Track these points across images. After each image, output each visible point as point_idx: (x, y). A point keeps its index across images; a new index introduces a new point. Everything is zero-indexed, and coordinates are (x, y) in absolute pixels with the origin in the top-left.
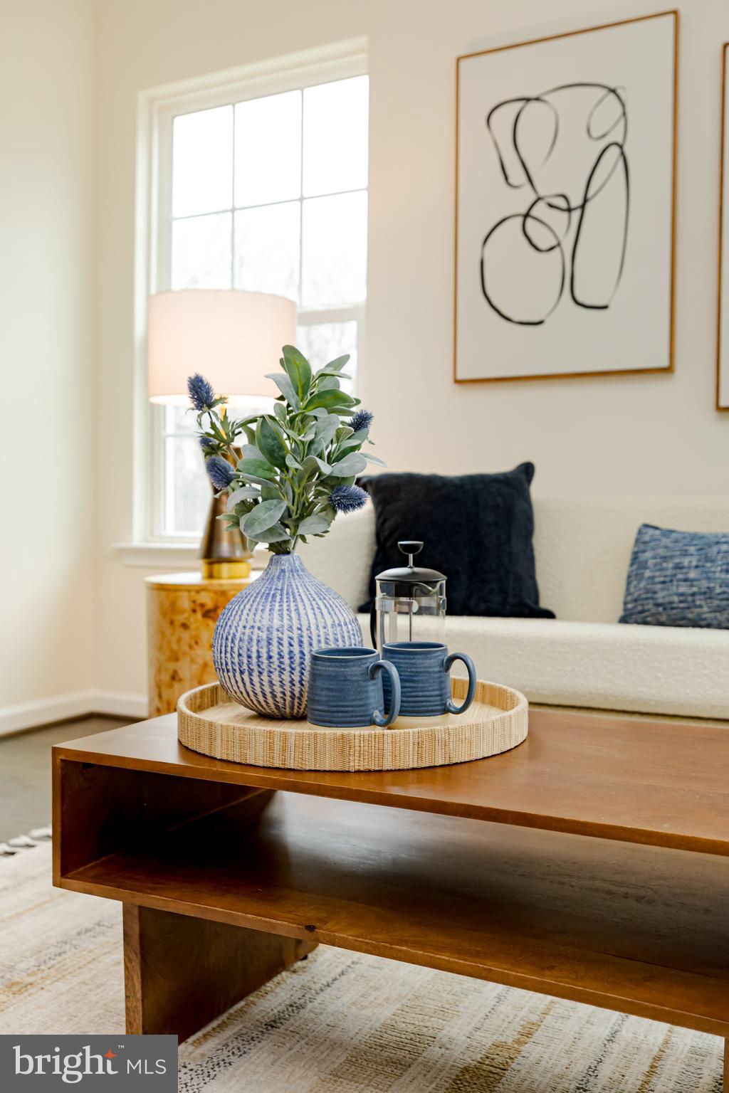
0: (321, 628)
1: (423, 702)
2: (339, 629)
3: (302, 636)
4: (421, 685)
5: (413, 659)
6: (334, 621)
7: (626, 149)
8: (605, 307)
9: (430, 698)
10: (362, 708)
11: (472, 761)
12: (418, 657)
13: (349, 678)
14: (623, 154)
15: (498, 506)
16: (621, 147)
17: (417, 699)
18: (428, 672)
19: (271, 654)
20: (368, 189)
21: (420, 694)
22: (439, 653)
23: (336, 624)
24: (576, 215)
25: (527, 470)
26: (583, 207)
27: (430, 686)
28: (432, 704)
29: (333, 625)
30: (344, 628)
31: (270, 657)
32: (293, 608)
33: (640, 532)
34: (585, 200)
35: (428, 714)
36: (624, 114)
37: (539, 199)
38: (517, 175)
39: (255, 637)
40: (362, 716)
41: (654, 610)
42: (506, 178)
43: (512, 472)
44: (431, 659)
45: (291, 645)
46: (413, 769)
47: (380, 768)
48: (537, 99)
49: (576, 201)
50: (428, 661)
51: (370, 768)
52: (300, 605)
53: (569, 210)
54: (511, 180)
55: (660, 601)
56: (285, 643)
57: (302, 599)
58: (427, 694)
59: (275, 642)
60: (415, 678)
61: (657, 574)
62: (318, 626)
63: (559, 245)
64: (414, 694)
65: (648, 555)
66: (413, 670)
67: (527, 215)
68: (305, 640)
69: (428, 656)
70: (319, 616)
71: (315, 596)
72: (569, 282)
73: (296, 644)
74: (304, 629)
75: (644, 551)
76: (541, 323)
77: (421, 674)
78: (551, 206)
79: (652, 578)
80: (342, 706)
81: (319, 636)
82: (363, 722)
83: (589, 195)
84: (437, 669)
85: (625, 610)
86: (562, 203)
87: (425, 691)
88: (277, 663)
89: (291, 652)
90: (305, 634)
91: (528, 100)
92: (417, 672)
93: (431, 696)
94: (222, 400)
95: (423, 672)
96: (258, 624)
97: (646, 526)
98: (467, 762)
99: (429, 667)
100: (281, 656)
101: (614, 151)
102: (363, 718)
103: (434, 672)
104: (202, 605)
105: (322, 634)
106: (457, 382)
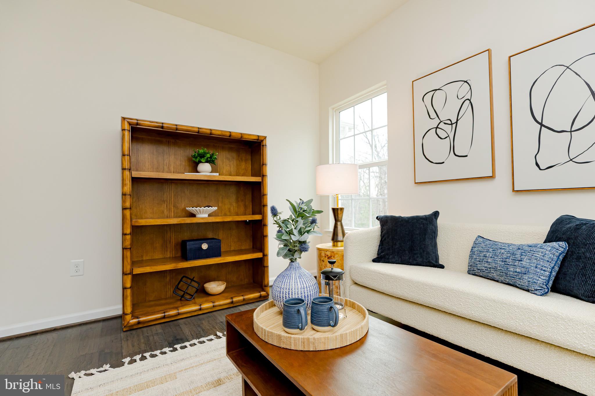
0: (296, 289)
1: (320, 322)
2: (303, 289)
3: (289, 292)
4: (319, 316)
5: (317, 306)
6: (301, 287)
7: (471, 101)
8: (467, 156)
9: (323, 321)
10: (295, 323)
11: (326, 350)
12: (318, 305)
13: (290, 312)
14: (470, 102)
15: (421, 228)
16: (470, 100)
17: (318, 320)
18: (322, 311)
19: (281, 296)
20: (388, 125)
21: (319, 319)
22: (326, 305)
23: (302, 288)
24: (454, 125)
25: (436, 214)
26: (457, 122)
27: (323, 316)
28: (323, 323)
29: (301, 288)
30: (306, 289)
31: (280, 297)
32: (288, 282)
33: (476, 239)
34: (457, 120)
35: (322, 326)
36: (471, 88)
37: (441, 122)
38: (433, 115)
39: (277, 290)
40: (294, 326)
41: (477, 271)
42: (430, 116)
43: (429, 215)
44: (323, 307)
45: (286, 294)
46: (301, 351)
47: (290, 348)
48: (439, 89)
49: (454, 121)
50: (322, 307)
51: (287, 348)
52: (291, 280)
53: (452, 124)
54: (431, 117)
55: (479, 268)
56: (284, 293)
57: (292, 279)
58: (321, 319)
59: (282, 293)
60: (318, 313)
61: (478, 257)
62: (295, 288)
63: (449, 136)
64: (317, 318)
65: (476, 249)
66: (317, 310)
67: (437, 128)
68: (290, 293)
69: (322, 306)
70: (296, 285)
71: (297, 277)
72: (453, 148)
73: (287, 294)
74: (290, 289)
75: (475, 247)
76: (443, 163)
77: (320, 312)
78: (445, 123)
79: (476, 258)
80: (288, 321)
81: (295, 292)
82: (295, 328)
83: (459, 118)
84: (326, 310)
85: (468, 269)
86: (449, 122)
87: (321, 318)
88: (282, 299)
89: (286, 296)
90: (290, 291)
91: (436, 90)
92: (318, 311)
93: (323, 320)
94: (280, 213)
95: (320, 311)
96: (278, 286)
97: (479, 236)
98: (323, 350)
99: (322, 310)
100: (283, 298)
101: (468, 102)
102: (295, 327)
103: (325, 312)
104: (327, 255)
105: (296, 291)
106: (415, 183)
